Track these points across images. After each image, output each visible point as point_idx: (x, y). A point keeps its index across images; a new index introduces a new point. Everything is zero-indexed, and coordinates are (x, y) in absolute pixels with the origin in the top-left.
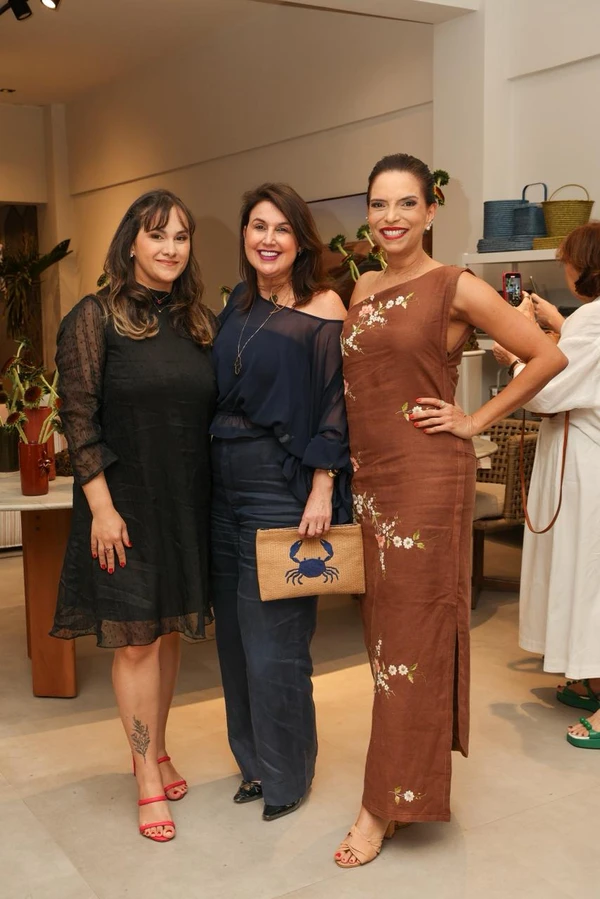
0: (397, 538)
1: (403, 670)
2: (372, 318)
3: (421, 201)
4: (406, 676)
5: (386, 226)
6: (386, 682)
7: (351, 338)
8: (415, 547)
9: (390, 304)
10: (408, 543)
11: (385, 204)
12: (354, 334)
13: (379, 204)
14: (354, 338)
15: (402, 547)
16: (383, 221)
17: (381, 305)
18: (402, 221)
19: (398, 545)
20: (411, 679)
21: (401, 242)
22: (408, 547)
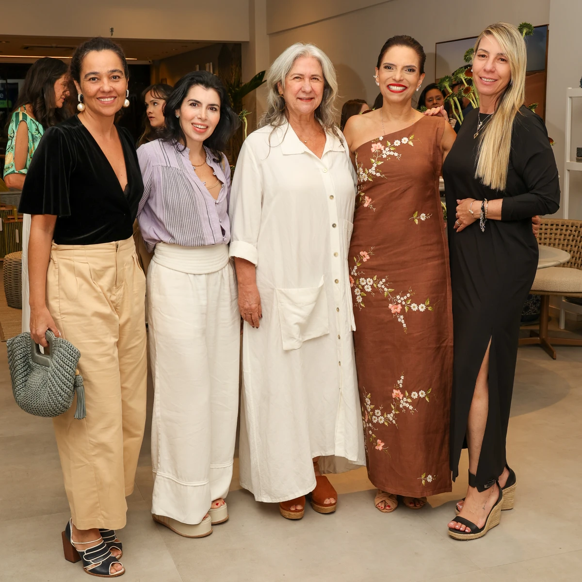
0: (413, 305)
1: (422, 394)
2: (384, 152)
3: (417, 71)
4: (424, 398)
5: (393, 82)
6: (410, 404)
7: (373, 168)
8: (427, 310)
9: (397, 143)
10: (422, 308)
11: (394, 68)
12: (375, 165)
13: (389, 67)
14: (376, 168)
15: (418, 310)
16: (391, 79)
17: (389, 144)
18: (404, 81)
19: (415, 309)
20: (427, 399)
21: (402, 95)
22: (422, 310)
